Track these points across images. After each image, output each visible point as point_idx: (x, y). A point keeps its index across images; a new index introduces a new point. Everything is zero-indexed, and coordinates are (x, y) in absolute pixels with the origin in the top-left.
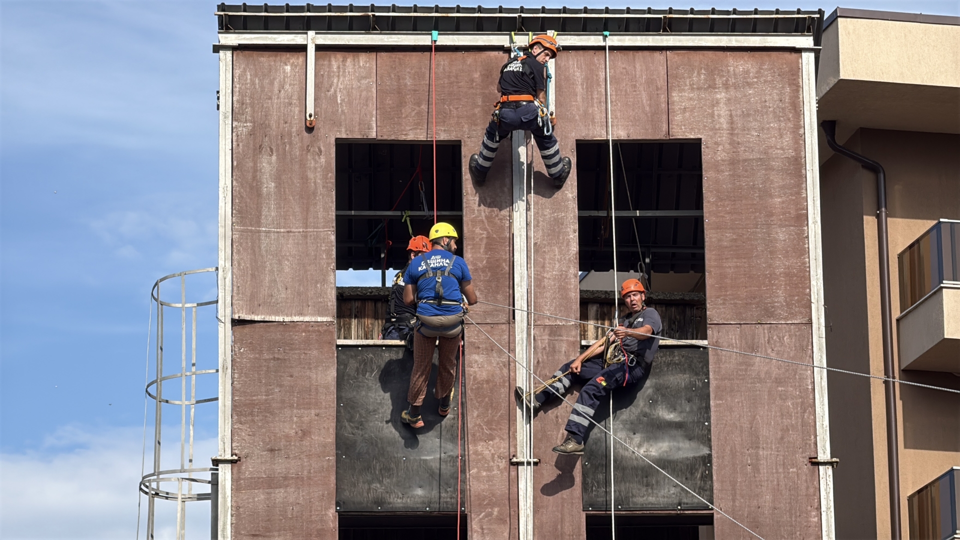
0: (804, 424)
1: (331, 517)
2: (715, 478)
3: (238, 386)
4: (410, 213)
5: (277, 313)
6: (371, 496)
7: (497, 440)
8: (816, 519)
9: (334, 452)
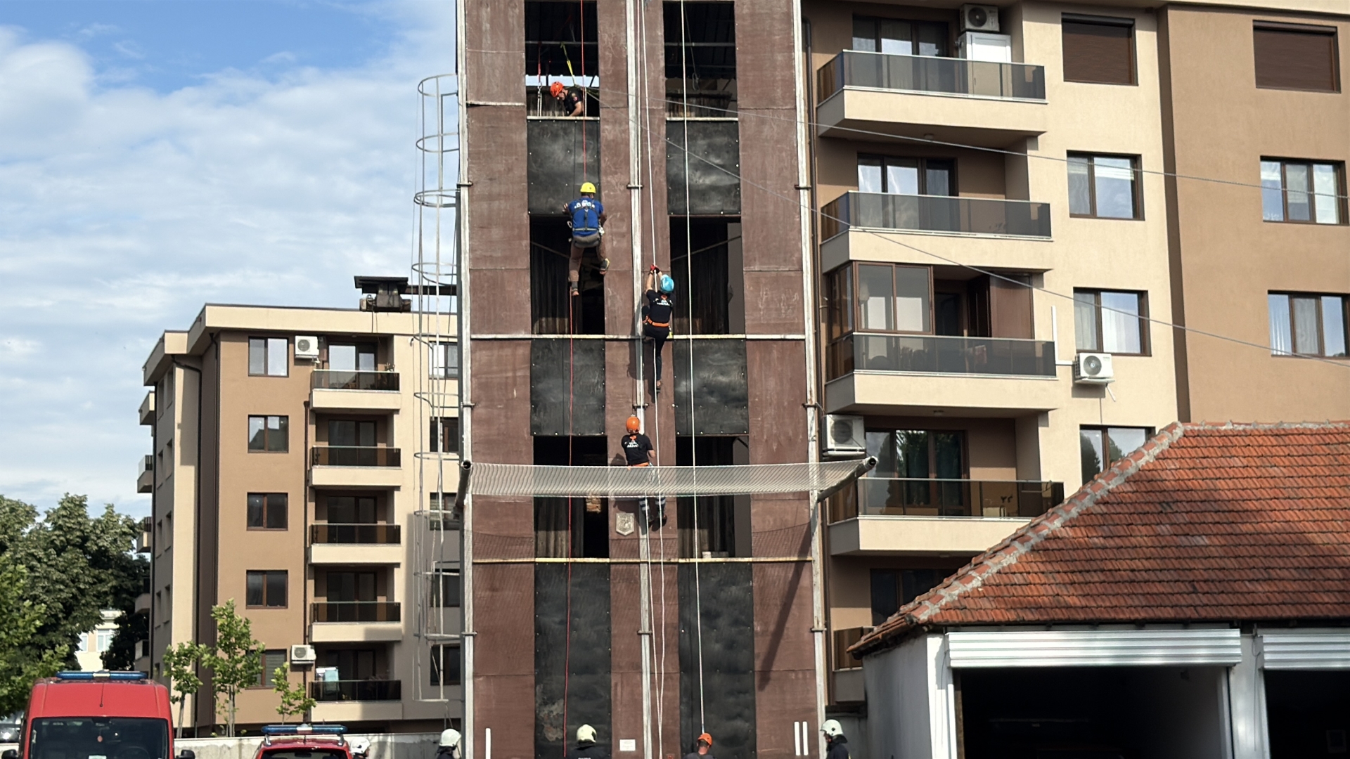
0: (792, 166)
1: (525, 217)
2: (742, 196)
3: (470, 142)
4: (565, 43)
5: (492, 101)
6: (548, 206)
7: (619, 174)
8: (798, 220)
9: (526, 180)
